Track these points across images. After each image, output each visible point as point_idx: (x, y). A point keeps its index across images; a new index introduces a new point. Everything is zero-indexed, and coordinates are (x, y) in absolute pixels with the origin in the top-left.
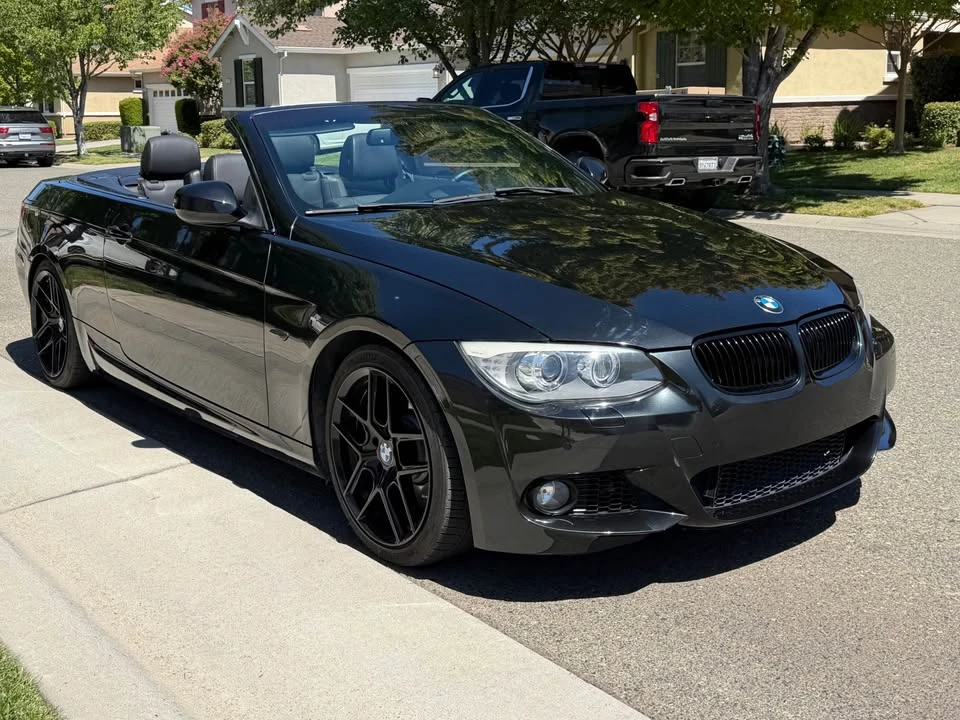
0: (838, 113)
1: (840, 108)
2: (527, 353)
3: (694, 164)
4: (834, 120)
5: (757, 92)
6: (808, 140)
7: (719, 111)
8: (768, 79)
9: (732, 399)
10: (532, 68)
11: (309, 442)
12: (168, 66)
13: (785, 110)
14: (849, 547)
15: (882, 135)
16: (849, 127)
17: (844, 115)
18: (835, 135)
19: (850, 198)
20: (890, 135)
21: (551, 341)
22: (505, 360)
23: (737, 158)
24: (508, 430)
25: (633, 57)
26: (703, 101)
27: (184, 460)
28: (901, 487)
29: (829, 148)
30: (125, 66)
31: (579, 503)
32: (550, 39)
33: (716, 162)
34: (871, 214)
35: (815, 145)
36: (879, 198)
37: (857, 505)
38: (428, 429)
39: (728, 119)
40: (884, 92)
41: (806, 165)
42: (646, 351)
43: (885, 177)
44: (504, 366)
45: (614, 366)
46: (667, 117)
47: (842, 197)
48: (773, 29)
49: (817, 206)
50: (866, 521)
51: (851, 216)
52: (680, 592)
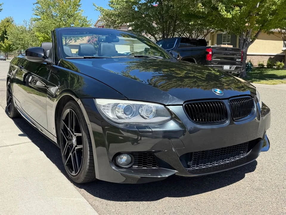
0: (268, 58)
1: (269, 57)
2: (119, 103)
3: (222, 67)
4: (267, 60)
5: (243, 48)
6: (259, 65)
7: (231, 52)
8: (246, 44)
9: (199, 126)
10: (177, 39)
11: (56, 135)
12: (88, 42)
13: (253, 56)
14: (248, 188)
15: (281, 65)
16: (271, 62)
17: (270, 59)
18: (267, 64)
19: (270, 79)
20: (283, 64)
21: (128, 100)
22: (111, 106)
23: (236, 66)
24: (108, 133)
25: (210, 41)
26: (226, 49)
27: (30, 141)
28: (272, 166)
29: (265, 68)
30: (76, 41)
31: (134, 163)
32: (186, 35)
33: (229, 67)
34: (276, 84)
35: (261, 66)
36: (278, 80)
37: (254, 172)
38: (83, 132)
39: (233, 54)
40: (282, 53)
41: (258, 71)
42: (165, 105)
43: (281, 75)
44: (110, 108)
45: (154, 111)
46: (215, 53)
47: (267, 79)
48: (248, 30)
49: (259, 81)
50: (256, 178)
51: (269, 84)
52: (176, 202)
